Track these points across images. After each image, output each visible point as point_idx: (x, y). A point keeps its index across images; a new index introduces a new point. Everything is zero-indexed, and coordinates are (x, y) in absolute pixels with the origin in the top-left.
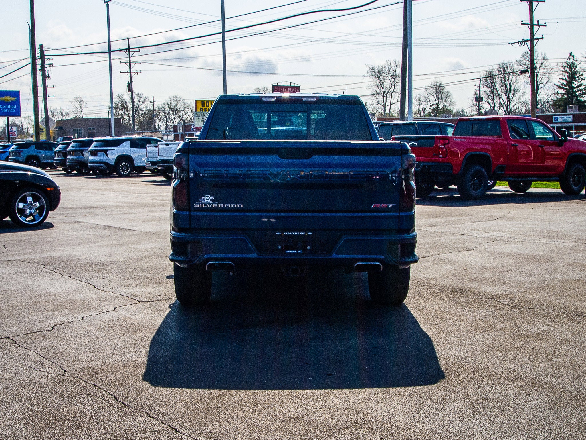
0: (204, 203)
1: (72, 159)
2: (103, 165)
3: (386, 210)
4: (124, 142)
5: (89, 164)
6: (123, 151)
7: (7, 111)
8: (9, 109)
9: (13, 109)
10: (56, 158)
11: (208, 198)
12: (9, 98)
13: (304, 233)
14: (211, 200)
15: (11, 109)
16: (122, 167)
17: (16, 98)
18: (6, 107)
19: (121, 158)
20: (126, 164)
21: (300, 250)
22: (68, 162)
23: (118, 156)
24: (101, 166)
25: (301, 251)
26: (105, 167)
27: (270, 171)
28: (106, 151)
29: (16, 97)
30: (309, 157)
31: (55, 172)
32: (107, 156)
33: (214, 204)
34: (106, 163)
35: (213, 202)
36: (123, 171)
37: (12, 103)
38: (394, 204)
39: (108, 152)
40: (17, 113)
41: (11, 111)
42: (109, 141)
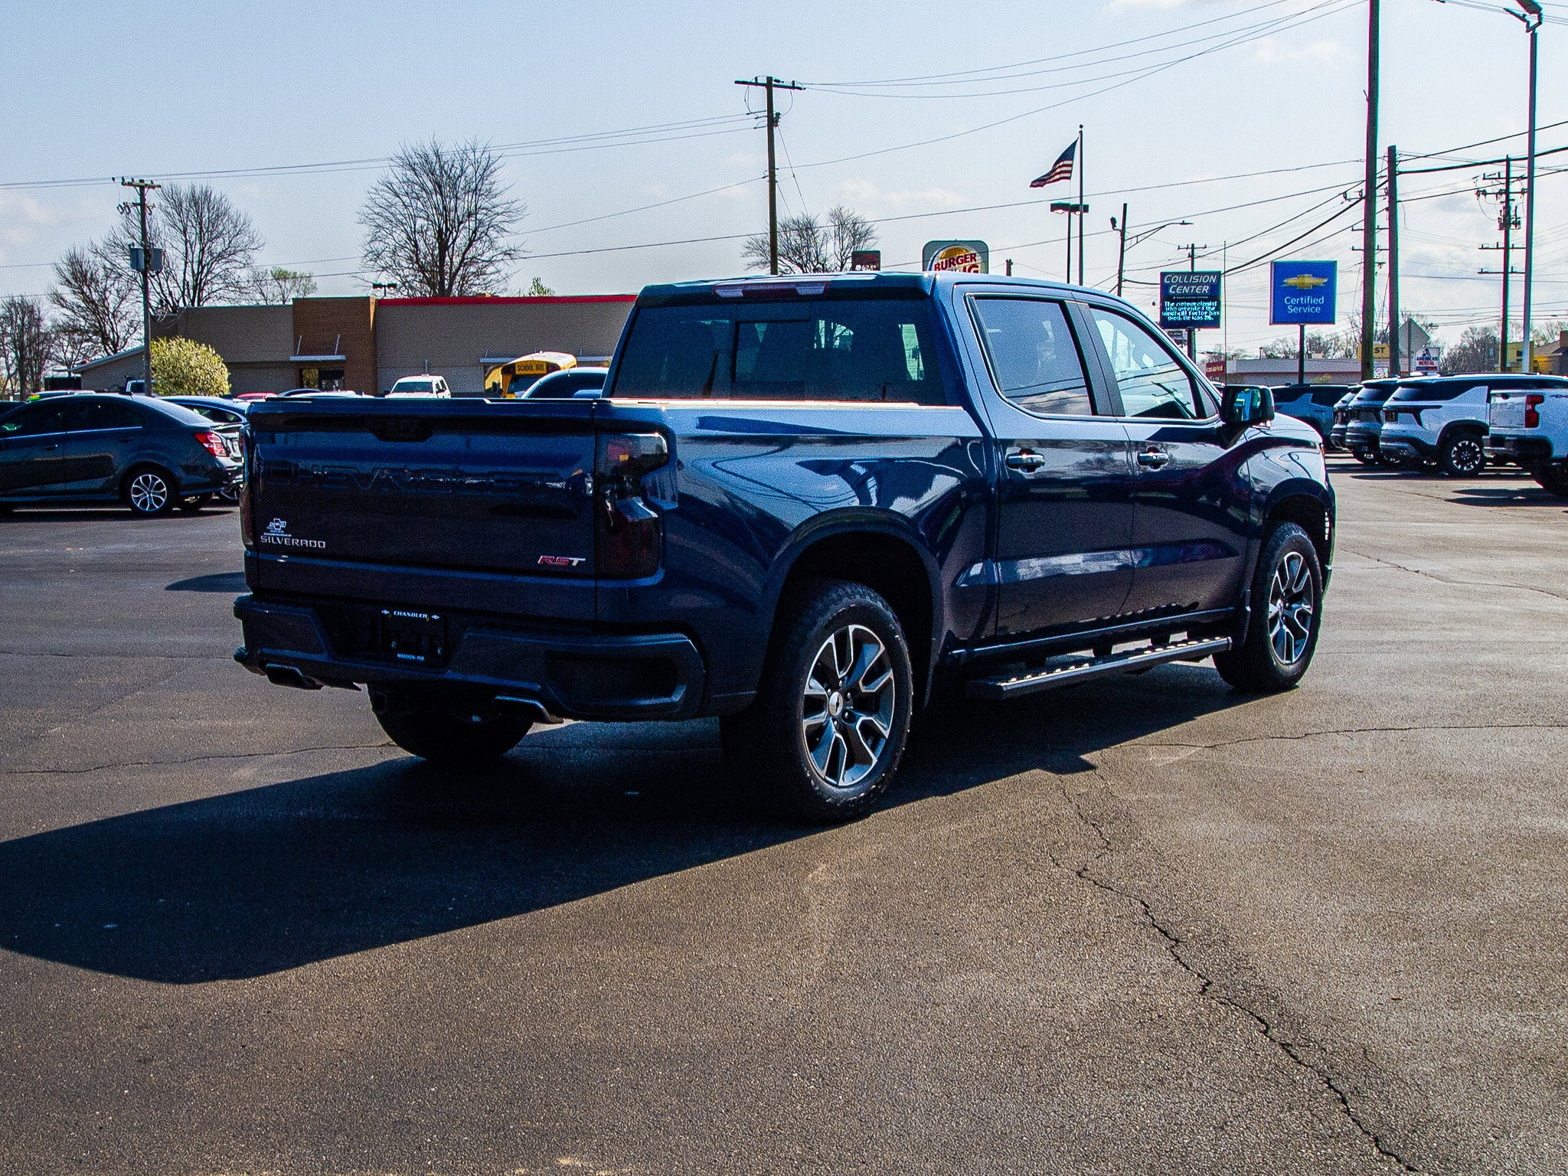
0: (274, 534)
1: (1358, 430)
2: (1406, 445)
3: (568, 572)
4: (1472, 387)
5: (1382, 443)
6: (1470, 411)
7: (1302, 310)
8: (1305, 306)
9: (1316, 306)
10: (1336, 426)
11: (277, 524)
12: (1309, 280)
13: (425, 616)
14: (282, 529)
15: (1313, 305)
16: (1459, 453)
17: (1325, 280)
18: (1300, 301)
19: (1457, 431)
20: (1470, 444)
21: (421, 655)
22: (1351, 437)
23: (1449, 424)
24: (1404, 448)
25: (422, 658)
26: (1412, 450)
27: (356, 468)
28: (1416, 411)
29: (1325, 278)
30: (424, 436)
31: (1336, 460)
32: (1420, 423)
33: (287, 537)
34: (1414, 441)
35: (284, 533)
36: (1461, 462)
37: (1315, 291)
38: (583, 558)
39: (1422, 414)
40: (1326, 316)
41: (1310, 310)
42: (1431, 384)
